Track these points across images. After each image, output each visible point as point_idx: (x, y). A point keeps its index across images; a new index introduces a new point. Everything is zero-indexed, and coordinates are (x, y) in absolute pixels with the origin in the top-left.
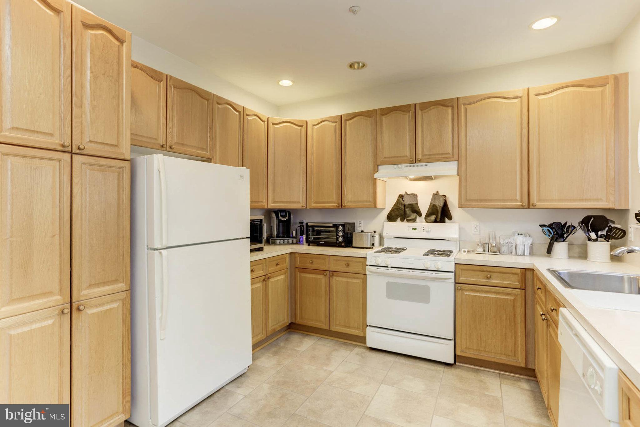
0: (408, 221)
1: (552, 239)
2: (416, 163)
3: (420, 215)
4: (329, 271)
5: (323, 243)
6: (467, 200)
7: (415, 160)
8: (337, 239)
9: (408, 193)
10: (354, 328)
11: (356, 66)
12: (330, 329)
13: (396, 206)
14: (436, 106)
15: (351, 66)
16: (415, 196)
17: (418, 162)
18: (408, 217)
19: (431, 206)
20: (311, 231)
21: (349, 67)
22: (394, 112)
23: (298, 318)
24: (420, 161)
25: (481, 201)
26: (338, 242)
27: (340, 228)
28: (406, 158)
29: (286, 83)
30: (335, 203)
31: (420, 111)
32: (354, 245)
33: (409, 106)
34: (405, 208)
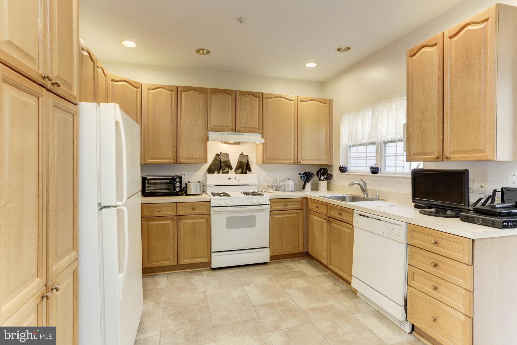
0: (223, 173)
1: (305, 181)
2: (236, 132)
3: (231, 168)
4: (177, 216)
5: (161, 193)
6: (267, 159)
7: (235, 130)
8: (175, 189)
9: (223, 153)
10: (200, 257)
11: (201, 52)
12: (179, 264)
13: (215, 162)
14: (249, 95)
15: (198, 51)
16: (227, 155)
17: (238, 131)
18: (223, 170)
19: (239, 162)
20: (147, 183)
21: (197, 52)
22: (221, 93)
23: (146, 263)
24: (239, 131)
25: (274, 159)
26: (175, 192)
27: (178, 180)
28: (228, 128)
29: (130, 44)
30: (170, 159)
31: (239, 96)
32: (188, 193)
33: (232, 91)
34: (222, 163)
